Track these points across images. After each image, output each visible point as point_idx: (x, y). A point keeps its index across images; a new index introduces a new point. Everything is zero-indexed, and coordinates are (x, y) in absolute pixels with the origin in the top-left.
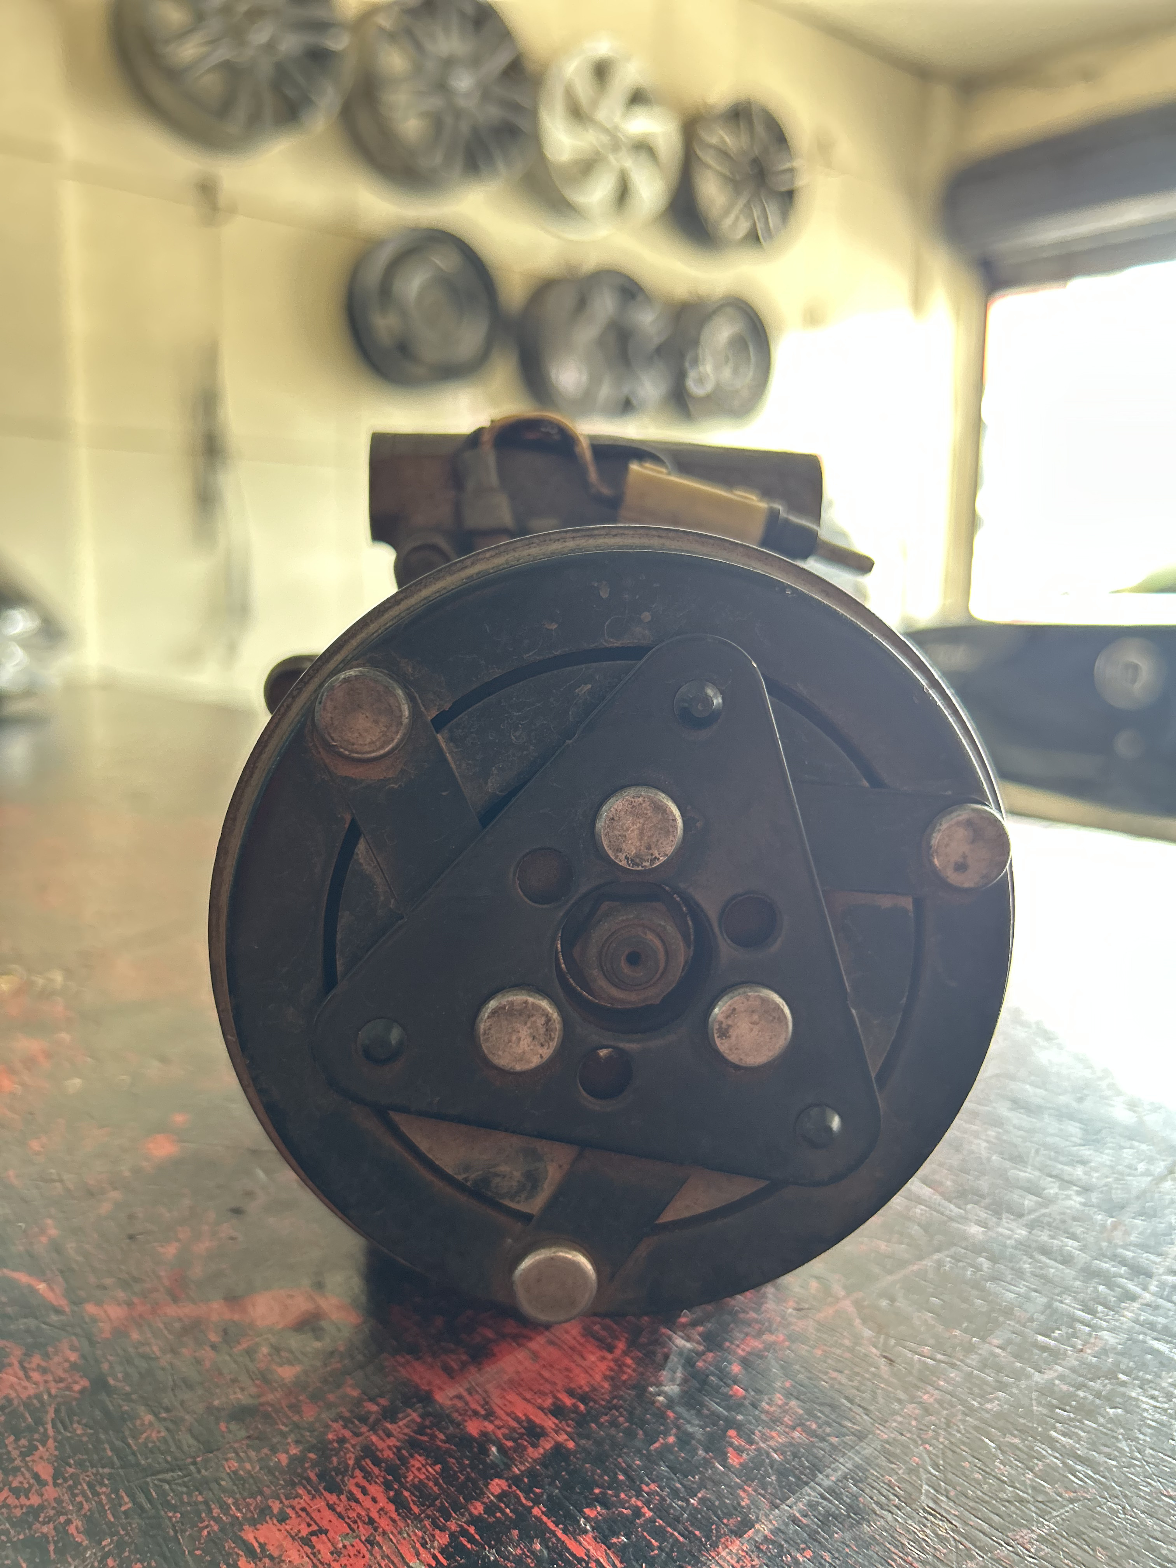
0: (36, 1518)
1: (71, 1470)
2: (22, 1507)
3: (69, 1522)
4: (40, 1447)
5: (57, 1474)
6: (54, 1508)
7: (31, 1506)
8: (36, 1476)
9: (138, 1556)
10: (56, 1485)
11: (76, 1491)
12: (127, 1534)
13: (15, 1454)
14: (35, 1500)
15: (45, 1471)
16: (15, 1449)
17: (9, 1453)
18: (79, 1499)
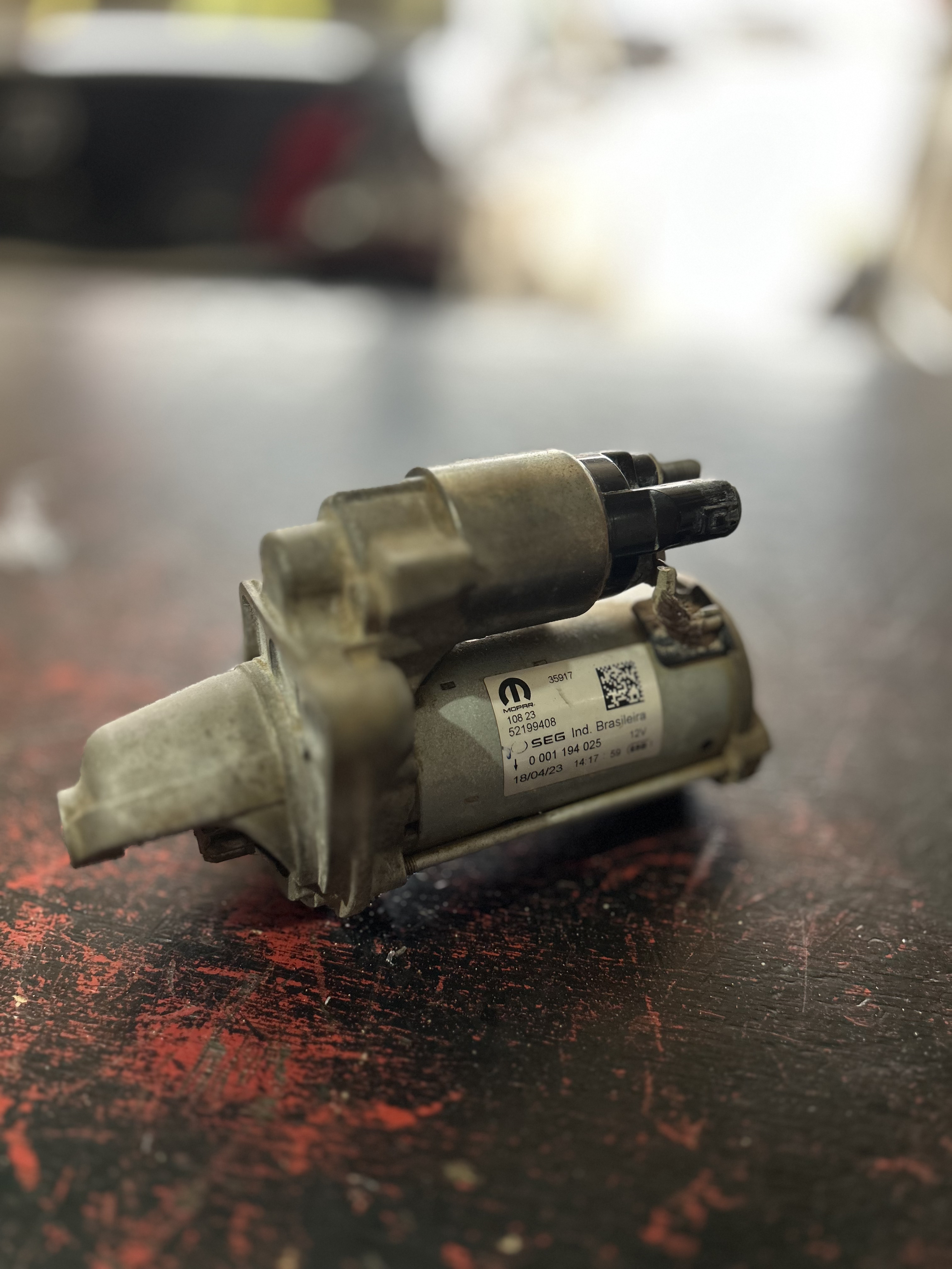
0: (125, 976)
1: (113, 951)
2: (111, 977)
3: (142, 969)
4: (83, 953)
5: (110, 957)
6: (127, 968)
7: (115, 975)
8: (99, 963)
9: (192, 959)
10: (115, 960)
11: (128, 957)
12: (176, 956)
13: (74, 962)
14: (113, 972)
15: (103, 959)
16: (71, 961)
17: (70, 964)
18: (134, 958)
